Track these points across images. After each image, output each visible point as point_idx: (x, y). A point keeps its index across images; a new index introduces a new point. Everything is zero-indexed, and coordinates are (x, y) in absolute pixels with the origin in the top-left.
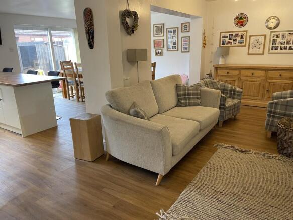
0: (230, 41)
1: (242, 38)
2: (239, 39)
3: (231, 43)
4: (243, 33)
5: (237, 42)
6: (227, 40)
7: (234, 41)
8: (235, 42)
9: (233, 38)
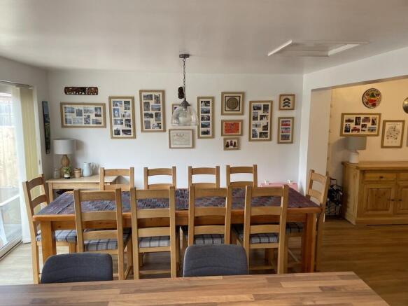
0: (358, 127)
1: (374, 123)
2: (369, 125)
3: (359, 130)
4: (375, 116)
5: (367, 129)
6: (352, 125)
7: (363, 127)
8: (364, 129)
9: (361, 123)
